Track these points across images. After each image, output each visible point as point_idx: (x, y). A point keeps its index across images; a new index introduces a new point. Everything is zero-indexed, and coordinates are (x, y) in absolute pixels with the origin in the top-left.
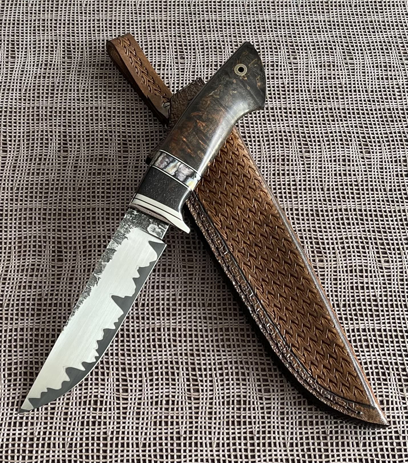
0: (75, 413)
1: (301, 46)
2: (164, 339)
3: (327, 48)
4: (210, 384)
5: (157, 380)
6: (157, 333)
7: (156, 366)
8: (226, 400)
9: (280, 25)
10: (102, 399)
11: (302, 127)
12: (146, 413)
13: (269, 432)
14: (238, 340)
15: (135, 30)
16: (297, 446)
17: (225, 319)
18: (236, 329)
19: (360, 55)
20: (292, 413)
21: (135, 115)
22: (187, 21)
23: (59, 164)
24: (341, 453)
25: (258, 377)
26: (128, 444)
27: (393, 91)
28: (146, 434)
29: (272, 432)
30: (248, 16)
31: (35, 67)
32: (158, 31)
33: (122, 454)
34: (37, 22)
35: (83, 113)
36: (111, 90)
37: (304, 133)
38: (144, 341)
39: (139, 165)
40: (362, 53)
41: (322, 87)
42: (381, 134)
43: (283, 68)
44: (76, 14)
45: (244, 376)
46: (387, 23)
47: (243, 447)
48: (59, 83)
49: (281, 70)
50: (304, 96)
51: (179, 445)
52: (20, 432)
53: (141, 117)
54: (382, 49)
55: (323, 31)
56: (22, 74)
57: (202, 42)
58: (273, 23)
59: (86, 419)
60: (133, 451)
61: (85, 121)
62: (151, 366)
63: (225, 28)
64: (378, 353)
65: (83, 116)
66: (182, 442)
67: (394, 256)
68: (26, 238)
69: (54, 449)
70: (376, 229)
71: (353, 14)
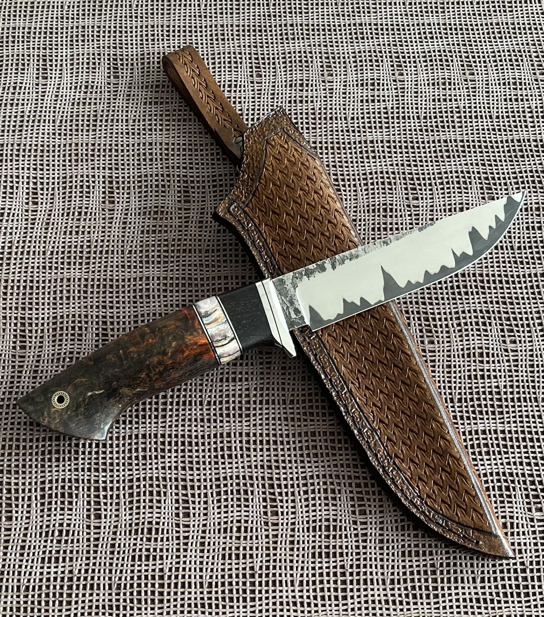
0: (125, 545)
1: (409, 57)
2: (235, 447)
3: (441, 60)
4: (292, 505)
5: (226, 500)
6: (226, 439)
7: (225, 482)
8: (312, 525)
9: (382, 29)
10: (157, 526)
11: (409, 165)
12: (212, 544)
13: (365, 566)
14: (327, 447)
15: (199, 38)
16: (399, 583)
17: (311, 420)
18: (325, 433)
19: (483, 69)
20: (393, 541)
21: (199, 153)
22: (265, 26)
23: (104, 219)
24: (453, 591)
25: (352, 495)
26: (190, 583)
27: (525, 117)
28: (212, 570)
29: (368, 566)
30: (342, 18)
31: (73, 90)
32: (228, 40)
33: (182, 596)
34: (75, 30)
35: (133, 150)
36: (169, 120)
37: (411, 174)
38: (209, 450)
39: (205, 220)
40: (486, 67)
41: (435, 113)
42: (508, 173)
43: (386, 87)
44: (124, 19)
45: (334, 493)
46: (517, 26)
47: (332, 585)
48: (103, 111)
49: (383, 90)
50: (413, 125)
51: (253, 584)
52: (55, 570)
53: (207, 155)
54: (511, 60)
55: (437, 38)
56: (56, 100)
57: (284, 53)
58: (374, 27)
59: (138, 553)
60: (196, 593)
61: (136, 162)
62: (218, 483)
63: (313, 35)
64: (500, 461)
65: (133, 155)
66: (257, 580)
67: (523, 335)
68: (62, 317)
69: (98, 592)
70: (501, 300)
71: (474, 14)
